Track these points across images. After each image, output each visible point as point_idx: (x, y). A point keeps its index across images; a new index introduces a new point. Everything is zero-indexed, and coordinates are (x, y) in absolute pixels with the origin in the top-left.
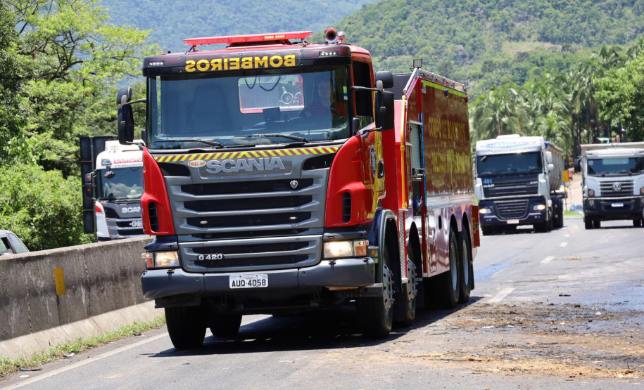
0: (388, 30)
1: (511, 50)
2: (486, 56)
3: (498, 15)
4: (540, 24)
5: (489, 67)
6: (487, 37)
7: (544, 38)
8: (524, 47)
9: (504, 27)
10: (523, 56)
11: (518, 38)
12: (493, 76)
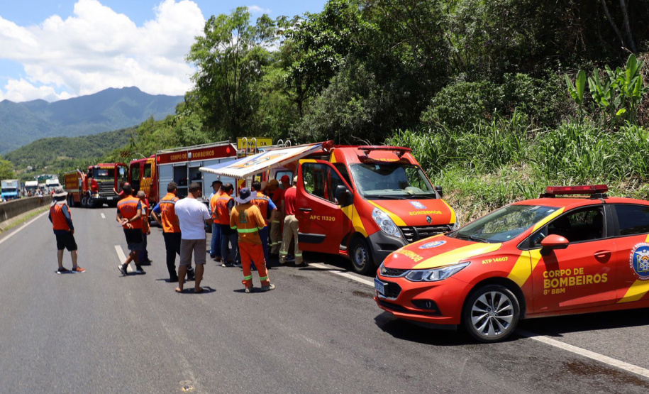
0: (29, 152)
1: (59, 158)
2: (54, 159)
3: (56, 150)
4: (67, 153)
5: (55, 162)
6: (54, 155)
7: (67, 156)
8: (63, 158)
9: (58, 153)
10: (63, 160)
11: (61, 155)
12: (56, 164)
